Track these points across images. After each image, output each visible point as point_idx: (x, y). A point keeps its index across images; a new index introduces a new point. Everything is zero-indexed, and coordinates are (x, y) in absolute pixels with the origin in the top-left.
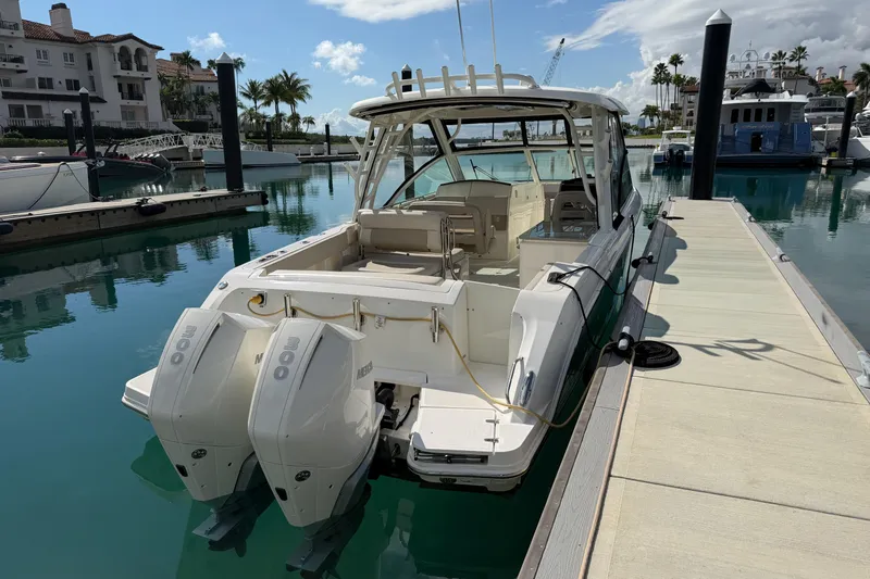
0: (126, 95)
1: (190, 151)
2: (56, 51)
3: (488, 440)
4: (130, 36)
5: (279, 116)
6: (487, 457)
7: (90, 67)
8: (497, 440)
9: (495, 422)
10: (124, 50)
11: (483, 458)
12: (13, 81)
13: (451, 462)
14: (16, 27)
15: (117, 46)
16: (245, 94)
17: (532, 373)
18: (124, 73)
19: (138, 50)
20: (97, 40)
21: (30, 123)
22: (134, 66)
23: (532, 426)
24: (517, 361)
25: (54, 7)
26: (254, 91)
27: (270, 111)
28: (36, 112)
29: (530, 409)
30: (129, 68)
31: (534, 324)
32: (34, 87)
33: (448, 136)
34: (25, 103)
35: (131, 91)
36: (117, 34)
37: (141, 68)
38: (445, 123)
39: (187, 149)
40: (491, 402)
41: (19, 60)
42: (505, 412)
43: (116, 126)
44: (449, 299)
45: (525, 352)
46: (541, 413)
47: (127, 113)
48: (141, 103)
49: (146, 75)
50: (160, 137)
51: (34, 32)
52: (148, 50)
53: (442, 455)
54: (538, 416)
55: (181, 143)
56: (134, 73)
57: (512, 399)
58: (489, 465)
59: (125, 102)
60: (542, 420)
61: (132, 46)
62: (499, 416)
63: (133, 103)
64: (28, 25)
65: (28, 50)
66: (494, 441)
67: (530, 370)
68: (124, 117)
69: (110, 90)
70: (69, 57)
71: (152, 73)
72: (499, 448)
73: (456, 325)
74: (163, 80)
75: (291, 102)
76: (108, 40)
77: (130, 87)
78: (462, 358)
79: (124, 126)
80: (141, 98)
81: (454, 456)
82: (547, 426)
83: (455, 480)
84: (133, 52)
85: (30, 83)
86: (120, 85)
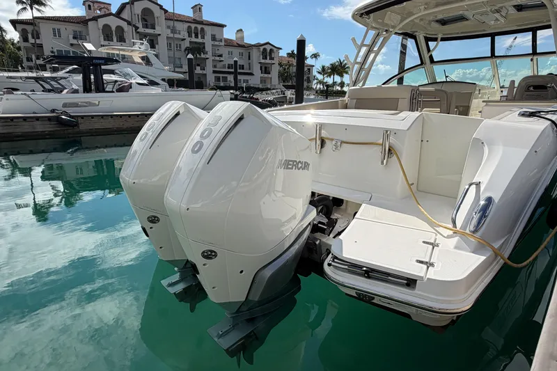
0: (263, 72)
1: (288, 98)
2: (236, 51)
3: (421, 262)
4: (268, 43)
5: (334, 83)
6: (415, 281)
7: (249, 59)
8: (432, 265)
9: (434, 245)
10: (265, 50)
11: (411, 282)
12: (218, 66)
13: (369, 277)
14: (221, 41)
15: (262, 48)
16: (319, 73)
17: (489, 200)
18: (263, 61)
19: (271, 49)
20: (253, 46)
21: (222, 84)
22: (268, 58)
23: (483, 258)
24: (470, 185)
25: (238, 31)
26: (323, 71)
27: (329, 80)
28: (225, 79)
29: (482, 238)
30: (266, 59)
31: (499, 151)
32: (225, 68)
33: (429, 50)
34: (221, 75)
35: (266, 70)
36: (262, 43)
37: (272, 59)
38: (427, 40)
39: (286, 97)
40: (432, 224)
41: (221, 56)
42: (449, 237)
43: (257, 86)
44: (403, 126)
45: (483, 176)
46: (496, 245)
47: (263, 81)
48: (270, 76)
49: (273, 62)
50: (274, 91)
51: (229, 43)
52: (275, 49)
53: (360, 267)
54: (492, 248)
55: (284, 94)
56: (268, 61)
57: (459, 223)
58: (416, 291)
59: (262, 75)
60: (496, 254)
61: (268, 47)
62: (440, 240)
63: (266, 75)
64: (226, 40)
65: (224, 51)
66: (429, 265)
67: (488, 195)
68: (261, 82)
69: (256, 69)
70: (241, 54)
71: (276, 61)
72: (432, 274)
73: (407, 150)
74: (280, 64)
75: (342, 76)
76: (258, 46)
77: (266, 68)
78: (410, 185)
79: (261, 86)
80: (269, 73)
81: (373, 270)
82: (502, 262)
83: (373, 298)
84: (268, 51)
85: (224, 66)
86: (261, 68)
